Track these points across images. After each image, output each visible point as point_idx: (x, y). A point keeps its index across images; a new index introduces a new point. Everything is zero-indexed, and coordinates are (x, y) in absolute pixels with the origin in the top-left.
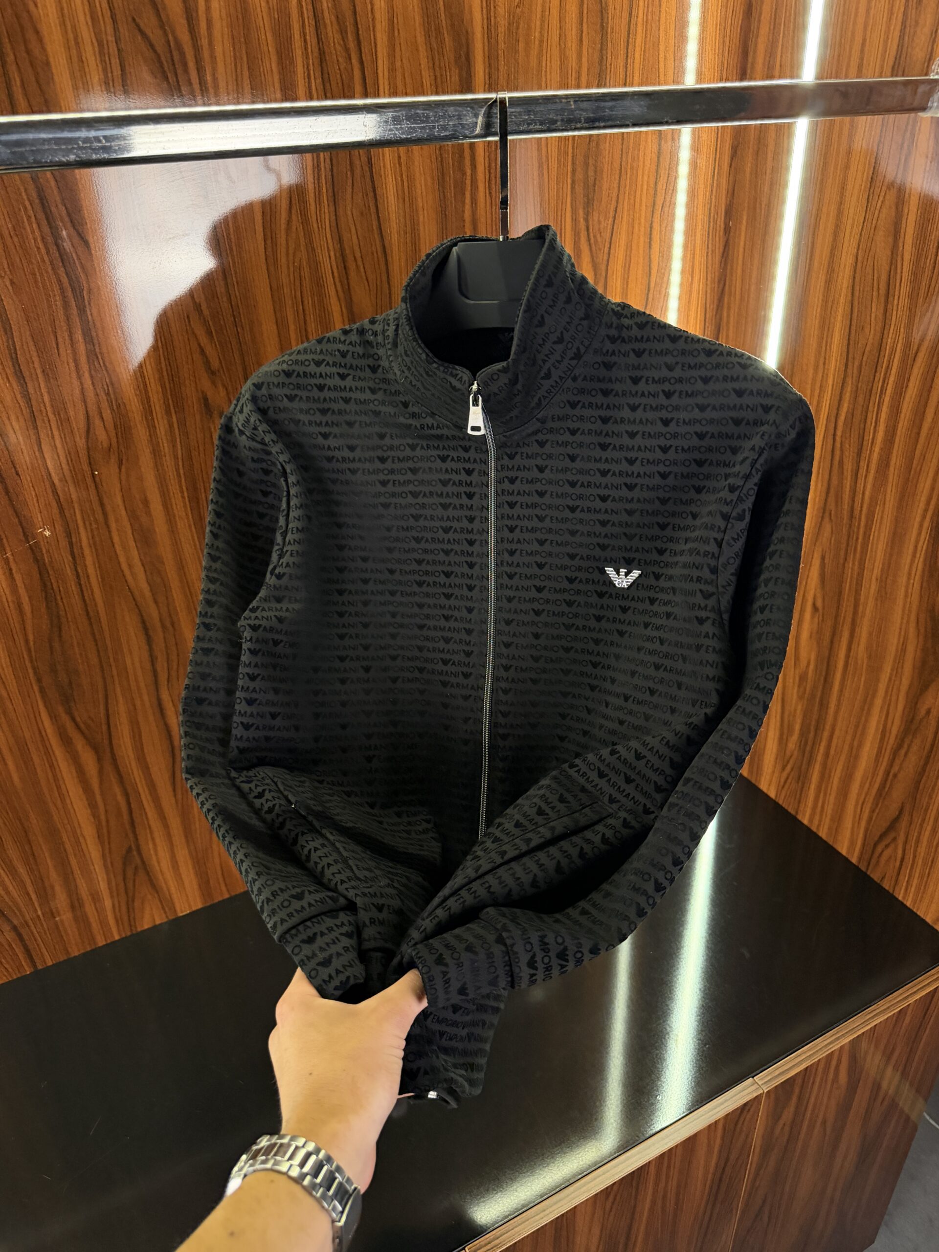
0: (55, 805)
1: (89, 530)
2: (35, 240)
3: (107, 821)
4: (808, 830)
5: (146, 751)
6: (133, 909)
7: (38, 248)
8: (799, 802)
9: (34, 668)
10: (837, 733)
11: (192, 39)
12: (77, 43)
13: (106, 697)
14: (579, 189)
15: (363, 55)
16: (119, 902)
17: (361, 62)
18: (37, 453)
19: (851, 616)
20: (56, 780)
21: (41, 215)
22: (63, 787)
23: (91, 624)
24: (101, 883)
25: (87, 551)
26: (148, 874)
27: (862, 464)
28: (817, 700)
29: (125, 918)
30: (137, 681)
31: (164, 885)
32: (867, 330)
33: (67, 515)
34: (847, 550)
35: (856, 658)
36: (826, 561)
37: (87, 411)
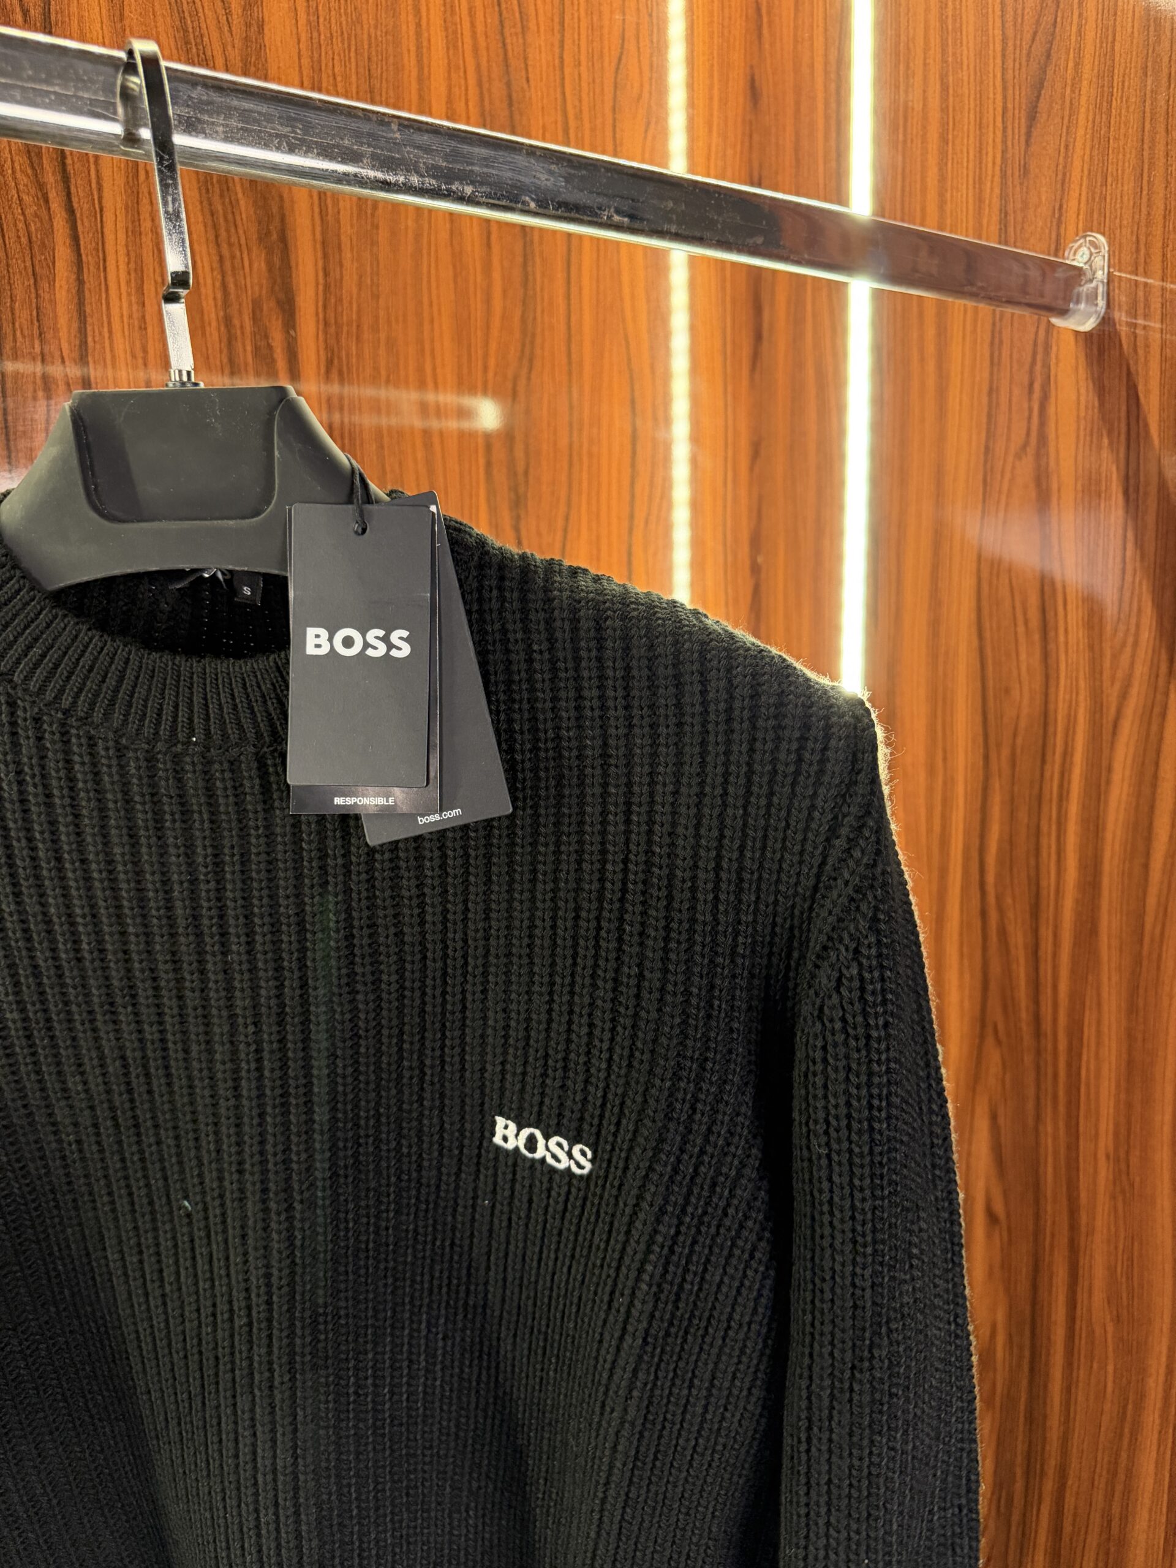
10: (1072, 1479)
14: (500, 476)
15: (75, 200)
17: (71, 211)
32: (1016, 693)
34: (1038, 1098)
35: (1090, 1322)
36: (1001, 1121)
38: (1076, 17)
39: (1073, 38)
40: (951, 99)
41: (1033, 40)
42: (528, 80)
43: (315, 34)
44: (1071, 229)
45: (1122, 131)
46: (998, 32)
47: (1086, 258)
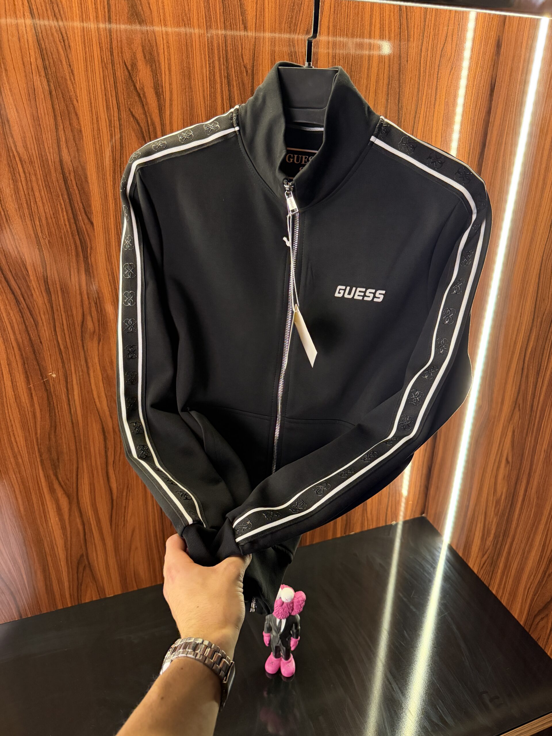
0: (42, 526)
1: (78, 375)
2: (64, 220)
3: (71, 538)
4: (496, 597)
5: (97, 501)
6: (81, 590)
7: (65, 225)
8: (491, 579)
9: (39, 449)
10: (516, 540)
11: (161, 121)
12: (98, 121)
13: (78, 468)
16: (73, 585)
18: (53, 332)
19: (528, 470)
20: (44, 512)
21: (69, 208)
22: (48, 516)
23: (73, 427)
24: (64, 573)
25: (75, 387)
26: (91, 570)
27: (539, 379)
28: (506, 518)
29: (76, 595)
30: (96, 461)
31: (100, 579)
33: (67, 367)
35: (530, 497)
36: (516, 434)
37: (83, 312)
42: (407, 61)
43: (334, 60)
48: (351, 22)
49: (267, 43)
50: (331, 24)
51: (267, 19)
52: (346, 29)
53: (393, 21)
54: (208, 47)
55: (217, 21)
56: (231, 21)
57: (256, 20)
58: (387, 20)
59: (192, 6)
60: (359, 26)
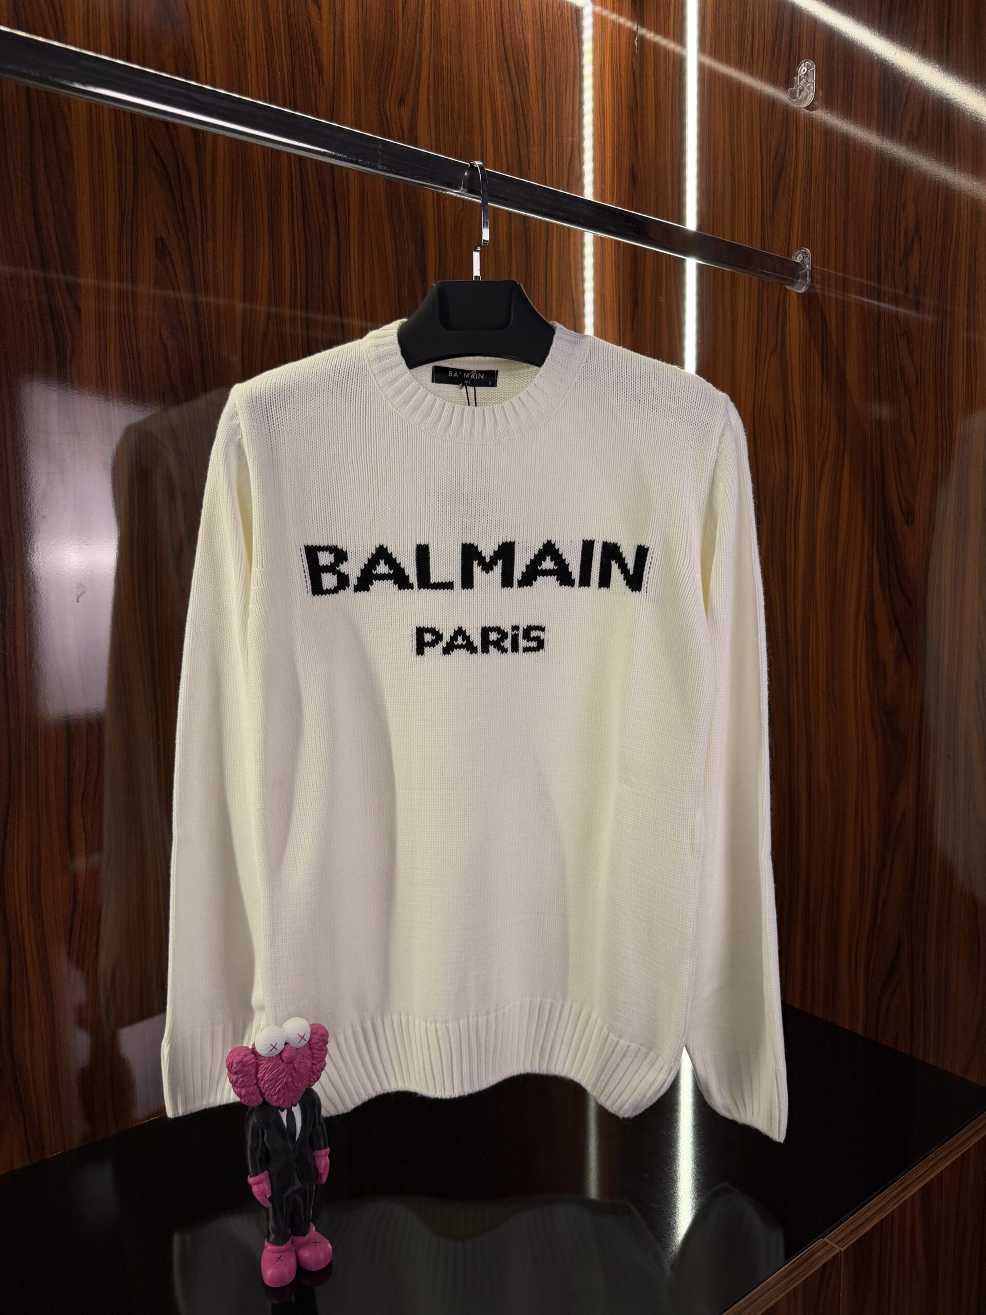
11: (198, 167)
15: (339, 216)
17: (337, 221)
26: (16, 1080)
32: (773, 472)
38: (794, 150)
39: (793, 159)
40: (737, 185)
41: (775, 159)
42: (529, 169)
43: (438, 144)
44: (794, 246)
45: (816, 202)
46: (759, 155)
47: (801, 260)
48: (455, 100)
49: (349, 99)
50: (431, 97)
51: (348, 68)
52: (450, 108)
53: (507, 113)
54: (269, 84)
55: (282, 51)
56: (301, 57)
57: (334, 65)
58: (500, 110)
59: (247, 24)
60: (467, 108)
